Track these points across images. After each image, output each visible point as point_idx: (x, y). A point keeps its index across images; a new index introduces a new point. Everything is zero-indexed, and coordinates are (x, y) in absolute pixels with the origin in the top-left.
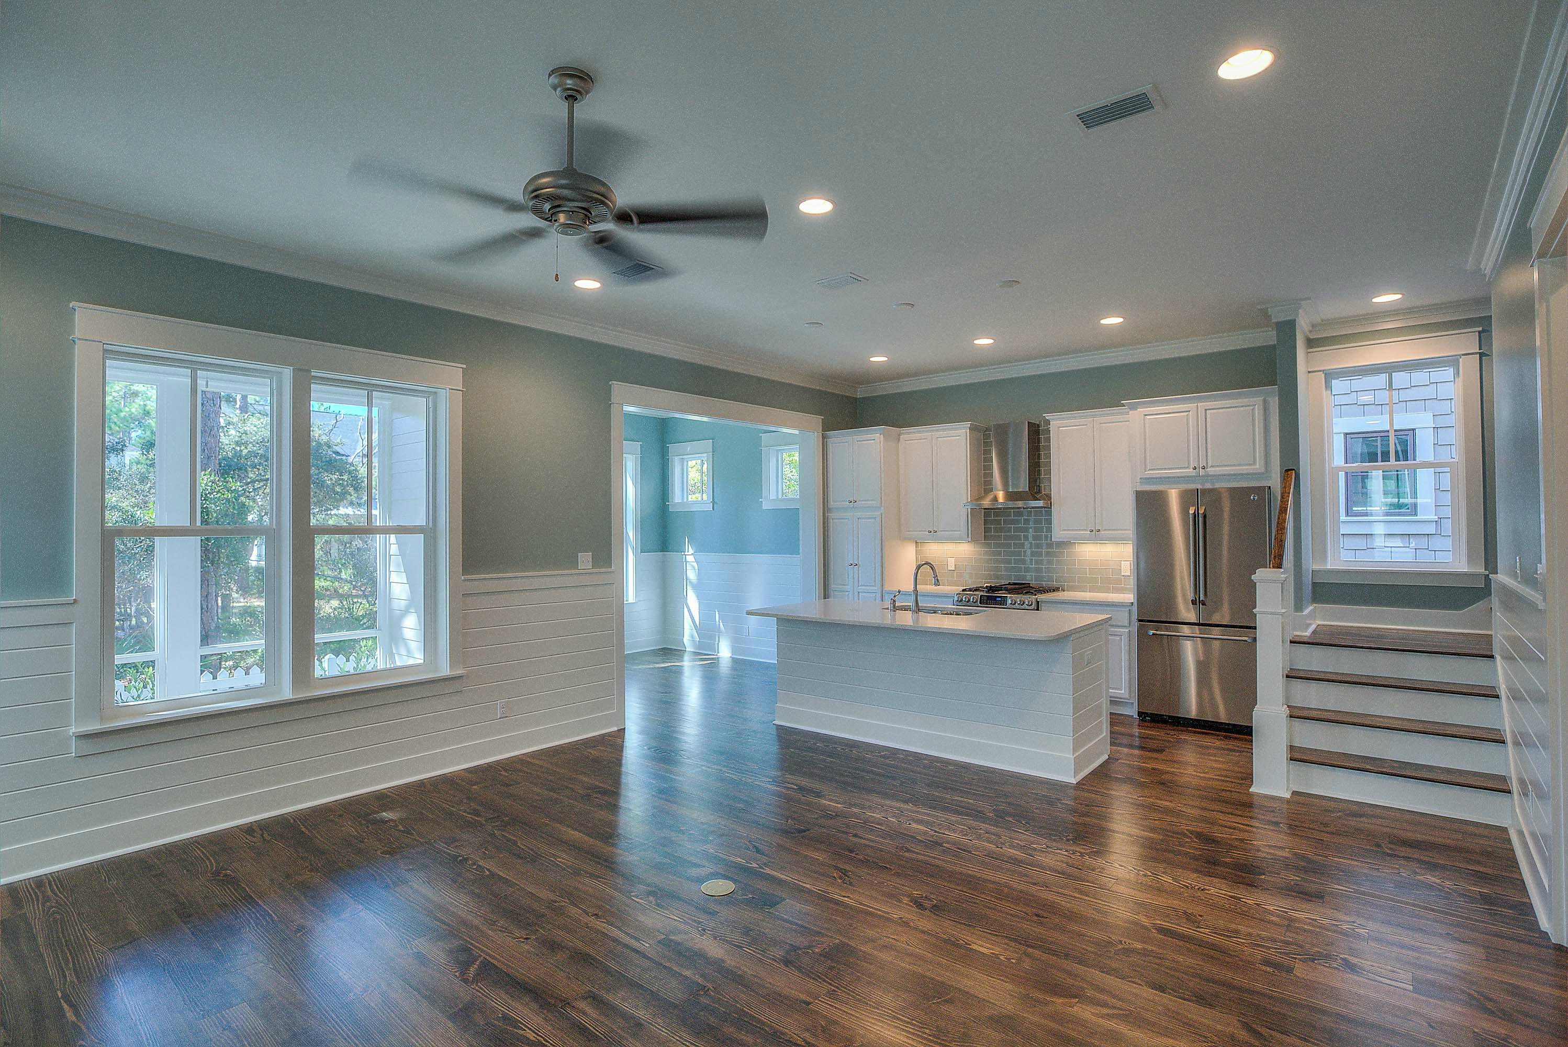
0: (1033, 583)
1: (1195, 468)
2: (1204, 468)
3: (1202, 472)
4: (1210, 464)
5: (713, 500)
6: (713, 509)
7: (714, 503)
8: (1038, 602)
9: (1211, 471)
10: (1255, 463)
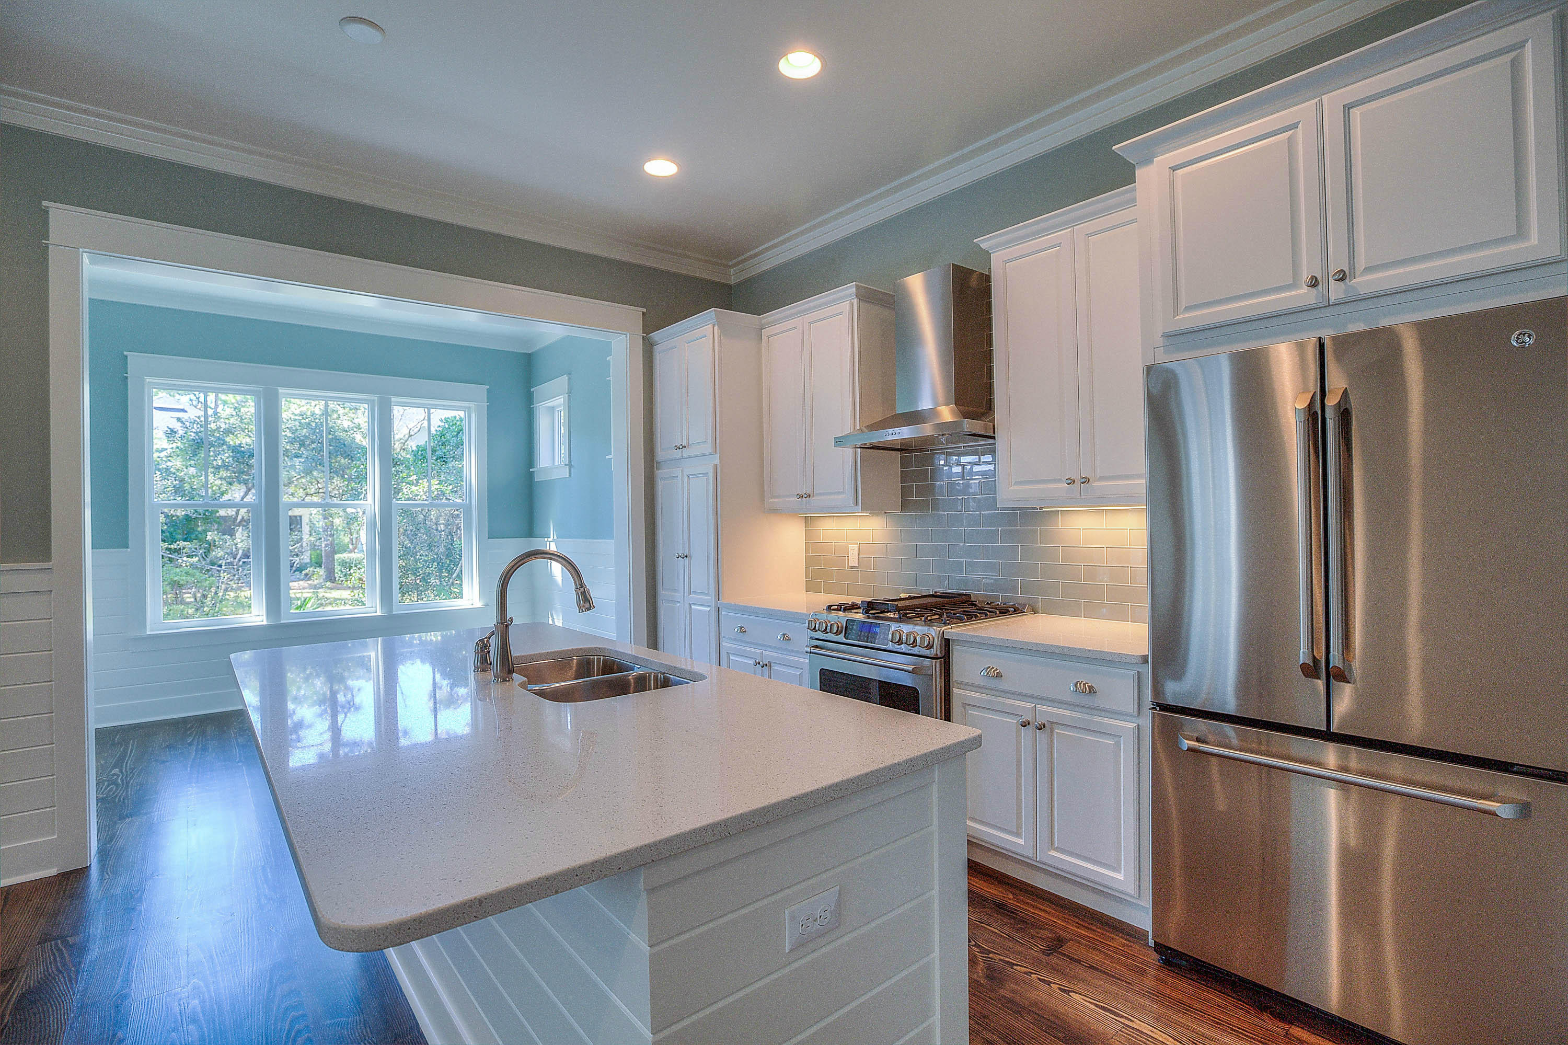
0: (978, 594)
1: (1314, 283)
2: (1342, 277)
3: (1336, 291)
4: (1362, 262)
5: (570, 461)
6: (570, 475)
7: (570, 465)
8: (947, 642)
9: (1363, 282)
10: (1521, 232)
